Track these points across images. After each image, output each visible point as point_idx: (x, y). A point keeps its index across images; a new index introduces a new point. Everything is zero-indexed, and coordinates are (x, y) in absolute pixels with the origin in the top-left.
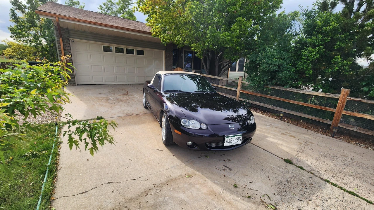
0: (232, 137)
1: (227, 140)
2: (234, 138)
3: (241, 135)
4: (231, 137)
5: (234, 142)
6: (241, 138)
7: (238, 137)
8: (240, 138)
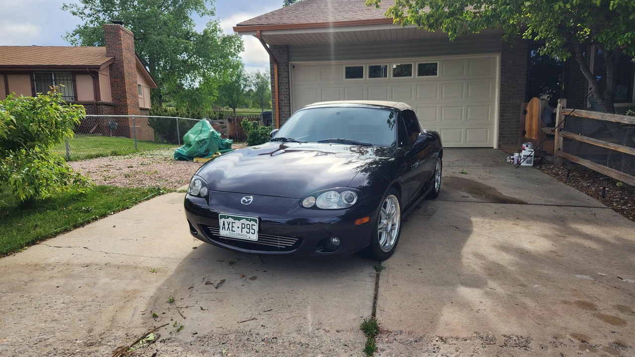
0: (235, 218)
1: (224, 224)
2: (238, 223)
3: (255, 221)
4: (232, 220)
5: (240, 233)
6: (256, 228)
7: (248, 222)
8: (254, 227)
